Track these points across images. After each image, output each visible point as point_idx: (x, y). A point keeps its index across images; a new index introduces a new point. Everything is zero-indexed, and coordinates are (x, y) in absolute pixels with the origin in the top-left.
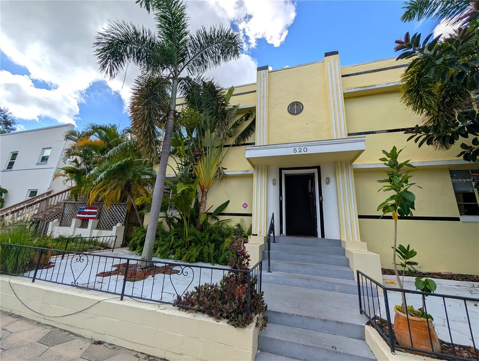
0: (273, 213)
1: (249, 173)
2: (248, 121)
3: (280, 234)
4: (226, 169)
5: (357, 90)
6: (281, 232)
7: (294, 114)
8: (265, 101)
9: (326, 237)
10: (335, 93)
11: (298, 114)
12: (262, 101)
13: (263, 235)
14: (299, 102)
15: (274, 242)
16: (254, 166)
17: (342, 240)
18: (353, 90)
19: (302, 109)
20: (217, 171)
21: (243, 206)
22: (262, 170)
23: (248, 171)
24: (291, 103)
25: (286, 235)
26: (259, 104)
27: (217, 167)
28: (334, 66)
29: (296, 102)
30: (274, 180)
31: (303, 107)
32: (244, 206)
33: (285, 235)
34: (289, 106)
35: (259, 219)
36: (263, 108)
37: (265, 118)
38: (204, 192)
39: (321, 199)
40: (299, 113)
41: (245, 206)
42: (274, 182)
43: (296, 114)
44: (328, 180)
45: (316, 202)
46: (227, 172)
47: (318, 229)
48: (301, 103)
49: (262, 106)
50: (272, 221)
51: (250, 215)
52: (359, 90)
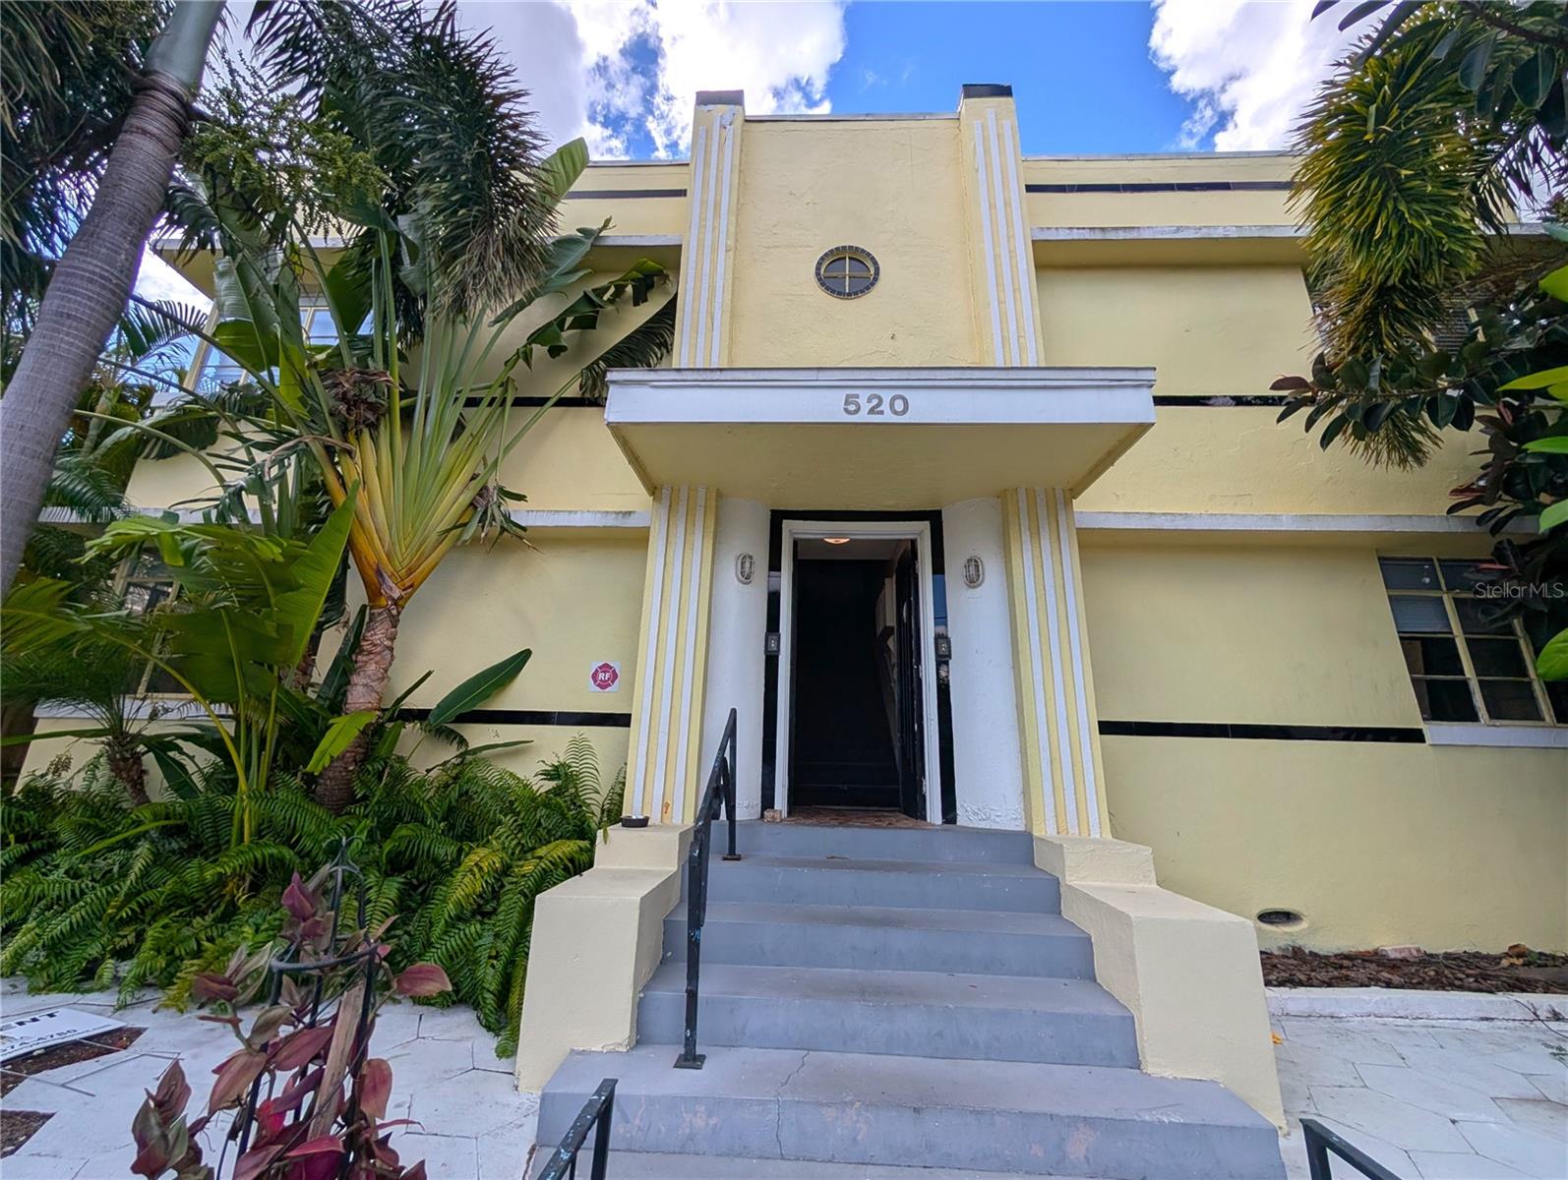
0: (734, 712)
1: (631, 522)
2: (643, 306)
3: (763, 811)
4: (520, 498)
5: (1076, 237)
6: (768, 801)
7: (839, 293)
8: (724, 223)
9: (960, 821)
10: (1003, 232)
11: (856, 293)
12: (709, 224)
13: (677, 820)
14: (863, 251)
15: (732, 855)
16: (654, 490)
17: (1035, 834)
18: (1063, 235)
19: (876, 279)
20: (473, 505)
21: (595, 676)
22: (690, 513)
23: (630, 513)
24: (831, 251)
25: (790, 813)
26: (695, 231)
27: (476, 486)
28: (998, 136)
29: (851, 247)
30: (745, 559)
31: (877, 269)
32: (601, 676)
33: (785, 814)
34: (822, 259)
35: (663, 738)
36: (714, 250)
37: (719, 291)
38: (383, 602)
39: (943, 649)
40: (862, 291)
41: (605, 676)
42: (747, 565)
43: (849, 294)
44: (977, 566)
45: (919, 662)
46: (522, 514)
47: (927, 782)
48: (869, 254)
49: (708, 243)
50: (722, 749)
51: (622, 720)
52: (1082, 237)
